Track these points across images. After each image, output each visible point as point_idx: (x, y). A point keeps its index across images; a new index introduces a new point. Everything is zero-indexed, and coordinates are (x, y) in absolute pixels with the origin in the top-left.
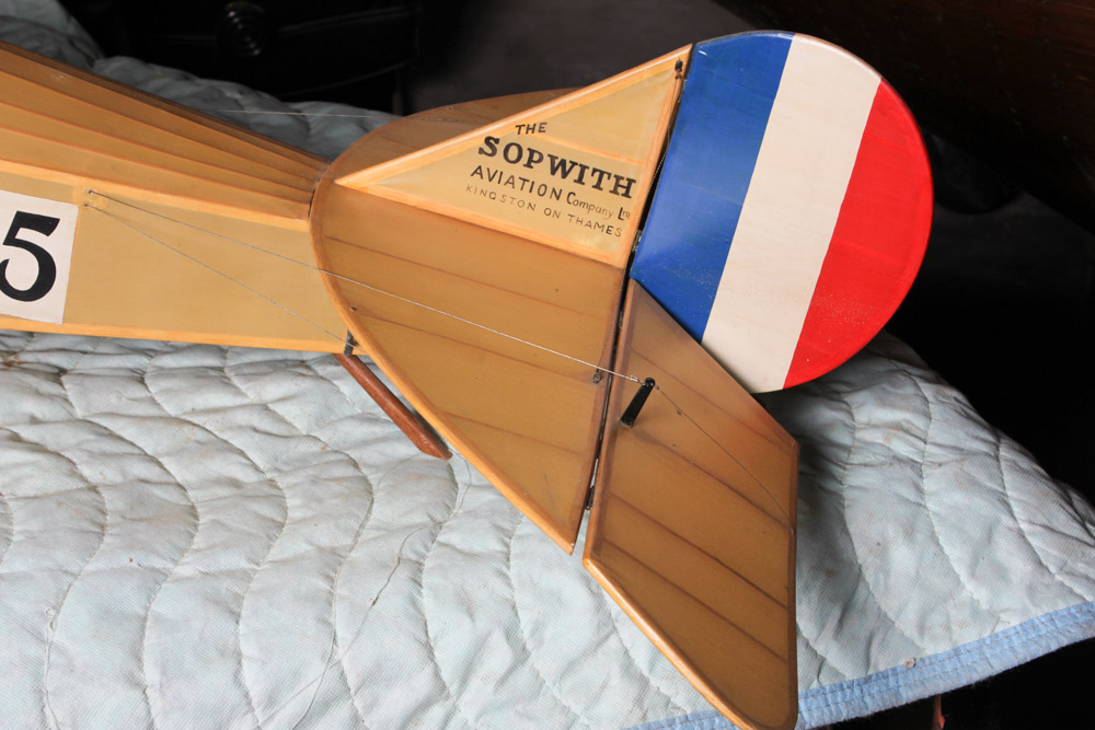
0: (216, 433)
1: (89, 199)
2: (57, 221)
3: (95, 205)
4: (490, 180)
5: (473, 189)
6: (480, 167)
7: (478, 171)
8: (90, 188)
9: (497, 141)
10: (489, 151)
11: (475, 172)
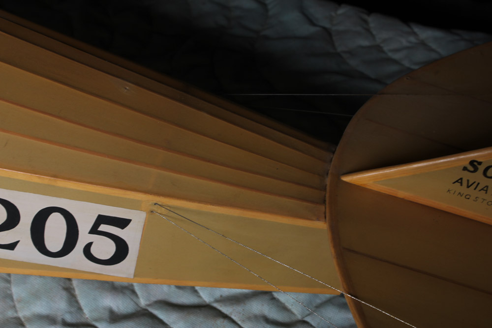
0: (239, 323)
1: (155, 208)
2: (129, 221)
3: (159, 212)
4: (468, 187)
5: (452, 192)
6: (461, 179)
7: (460, 181)
8: (155, 202)
9: (480, 163)
10: (471, 169)
11: (457, 181)
